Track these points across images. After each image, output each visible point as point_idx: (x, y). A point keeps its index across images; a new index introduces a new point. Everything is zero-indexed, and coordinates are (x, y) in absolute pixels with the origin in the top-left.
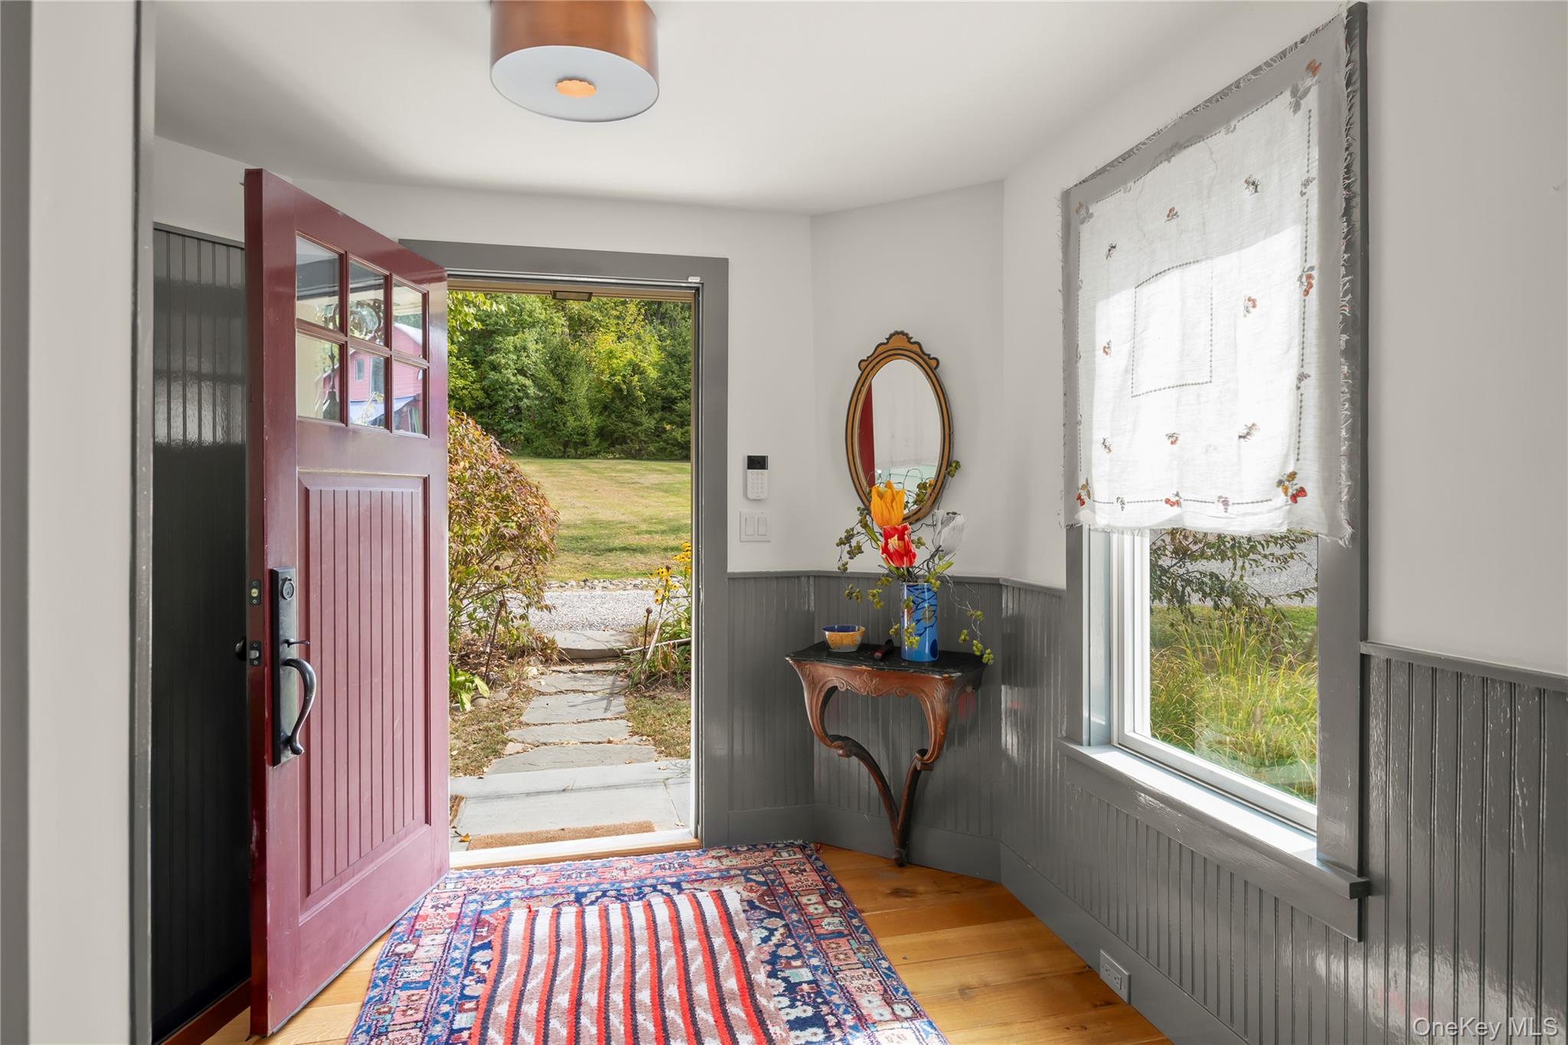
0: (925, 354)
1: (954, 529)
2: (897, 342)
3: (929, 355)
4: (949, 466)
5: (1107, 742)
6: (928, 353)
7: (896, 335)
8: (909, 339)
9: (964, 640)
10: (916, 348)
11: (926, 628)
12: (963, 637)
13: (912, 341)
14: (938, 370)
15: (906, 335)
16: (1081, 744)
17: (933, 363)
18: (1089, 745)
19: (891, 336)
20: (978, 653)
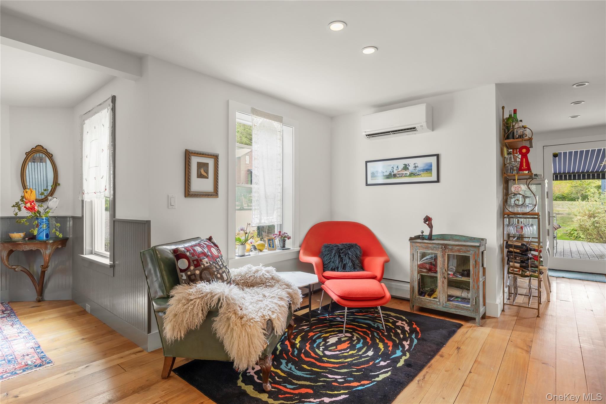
0: (48, 153)
1: (53, 202)
2: (38, 148)
3: (49, 153)
4: (56, 184)
5: (91, 253)
6: (49, 152)
7: (39, 146)
8: (43, 148)
9: (54, 232)
10: (45, 150)
11: (44, 230)
12: (53, 231)
13: (44, 148)
14: (53, 157)
15: (42, 146)
16: (83, 254)
17: (51, 155)
18: (86, 254)
19: (37, 146)
20: (58, 235)
